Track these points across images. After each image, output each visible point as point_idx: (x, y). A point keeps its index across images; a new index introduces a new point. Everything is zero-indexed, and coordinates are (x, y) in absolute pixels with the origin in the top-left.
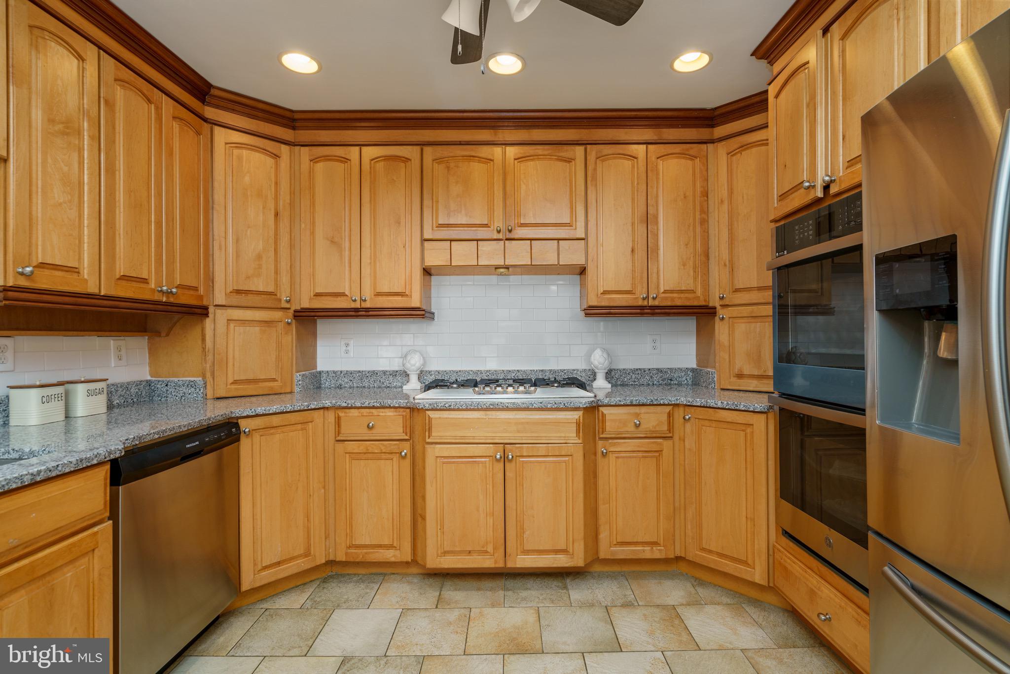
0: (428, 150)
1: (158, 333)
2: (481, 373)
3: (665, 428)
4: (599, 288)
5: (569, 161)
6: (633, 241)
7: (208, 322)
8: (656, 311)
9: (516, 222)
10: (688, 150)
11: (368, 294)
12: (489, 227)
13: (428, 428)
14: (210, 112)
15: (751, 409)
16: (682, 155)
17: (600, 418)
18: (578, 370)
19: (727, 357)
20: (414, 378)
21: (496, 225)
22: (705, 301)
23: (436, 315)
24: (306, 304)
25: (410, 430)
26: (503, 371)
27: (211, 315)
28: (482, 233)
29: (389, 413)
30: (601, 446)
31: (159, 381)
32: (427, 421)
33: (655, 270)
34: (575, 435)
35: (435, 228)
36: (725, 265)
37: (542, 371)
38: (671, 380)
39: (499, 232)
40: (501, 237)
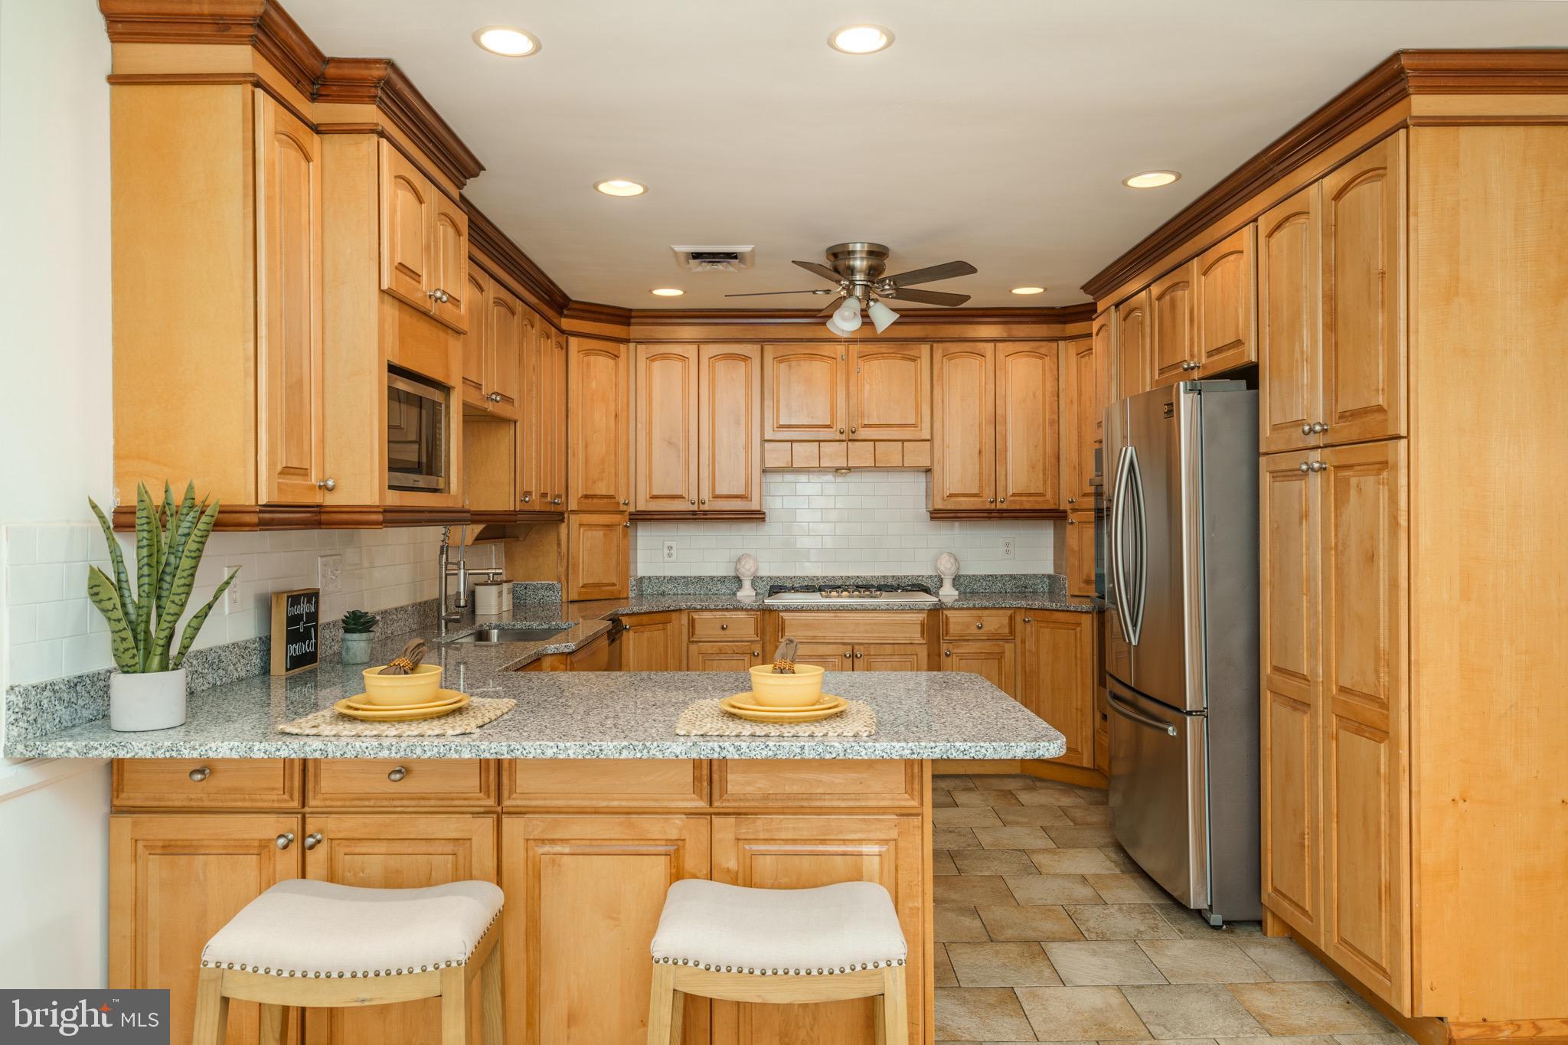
0: (768, 348)
1: (517, 538)
2: (818, 579)
3: (1006, 630)
4: (945, 490)
5: (914, 359)
6: (981, 442)
7: (563, 528)
8: (1005, 515)
9: (860, 422)
10: (1037, 348)
11: (705, 495)
12: (831, 428)
13: (781, 627)
14: (566, 323)
15: (1080, 610)
16: (1032, 353)
17: (944, 621)
18: (923, 577)
19: (1076, 563)
20: (747, 584)
21: (839, 427)
22: (1055, 504)
23: (767, 514)
24: (641, 507)
25: (761, 631)
26: (842, 577)
27: (566, 520)
28: (824, 434)
29: (741, 615)
30: (944, 648)
31: (518, 584)
32: (780, 623)
33: (1003, 473)
34: (919, 635)
35: (776, 429)
36: (1075, 468)
37: (884, 577)
38: (1026, 587)
39: (842, 433)
40: (844, 439)
